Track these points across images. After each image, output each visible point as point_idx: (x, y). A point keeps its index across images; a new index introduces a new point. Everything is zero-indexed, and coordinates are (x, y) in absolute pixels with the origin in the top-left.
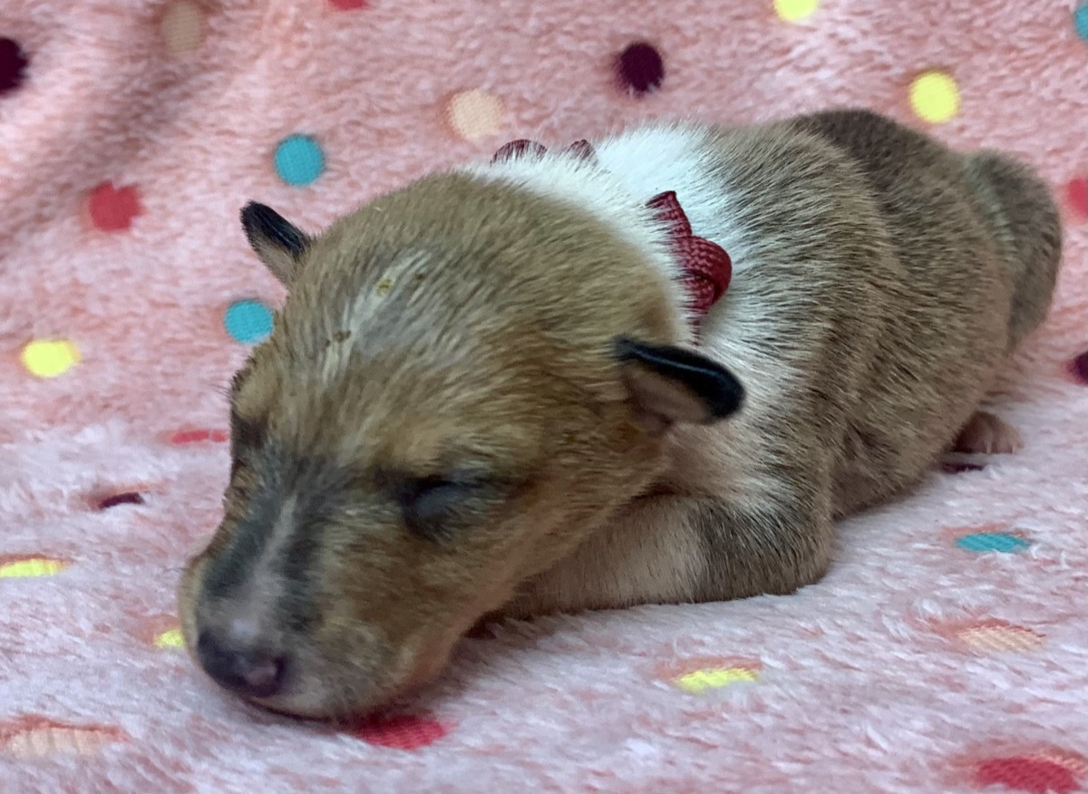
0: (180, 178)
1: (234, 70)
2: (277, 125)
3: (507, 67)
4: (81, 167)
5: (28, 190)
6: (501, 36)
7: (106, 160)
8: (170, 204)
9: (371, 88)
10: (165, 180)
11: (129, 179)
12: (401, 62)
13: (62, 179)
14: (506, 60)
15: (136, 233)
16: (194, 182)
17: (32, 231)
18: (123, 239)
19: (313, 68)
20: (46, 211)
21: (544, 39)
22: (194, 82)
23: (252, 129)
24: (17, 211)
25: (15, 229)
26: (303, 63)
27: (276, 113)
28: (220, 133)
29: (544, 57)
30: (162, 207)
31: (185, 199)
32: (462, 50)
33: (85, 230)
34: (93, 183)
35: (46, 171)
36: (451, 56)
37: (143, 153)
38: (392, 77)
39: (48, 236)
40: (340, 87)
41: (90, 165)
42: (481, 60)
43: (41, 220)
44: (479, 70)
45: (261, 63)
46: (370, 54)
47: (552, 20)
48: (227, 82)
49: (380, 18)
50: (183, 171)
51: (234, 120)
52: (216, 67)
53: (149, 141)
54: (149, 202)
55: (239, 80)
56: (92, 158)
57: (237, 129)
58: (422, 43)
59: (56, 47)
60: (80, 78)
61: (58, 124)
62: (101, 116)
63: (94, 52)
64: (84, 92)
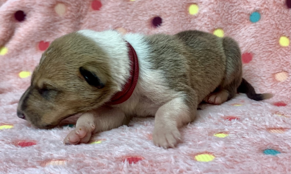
4: (36, 37)
5: (24, 41)
7: (42, 36)
9: (99, 27)
12: (105, 22)
13: (32, 39)
14: (127, 21)
17: (26, 50)
20: (28, 46)
21: (135, 17)
22: (63, 21)
24: (22, 45)
25: (22, 49)
29: (135, 20)
32: (118, 19)
33: (37, 50)
34: (39, 41)
35: (29, 38)
36: (115, 20)
37: (51, 35)
38: (103, 25)
39: (29, 51)
41: (38, 37)
43: (27, 48)
44: (121, 24)
47: (137, 13)
49: (102, 12)
53: (52, 33)
56: (38, 36)
58: (110, 18)
59: (31, 13)
60: (36, 19)
61: (31, 29)
62: (40, 27)
63: (39, 14)
64: (36, 22)
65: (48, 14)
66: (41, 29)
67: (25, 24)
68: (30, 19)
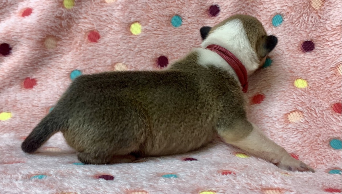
0: (47, 77)
1: (64, 54)
2: (72, 67)
3: (129, 58)
4: (22, 74)
5: (8, 78)
6: (129, 51)
7: (28, 72)
8: (43, 83)
9: (96, 60)
10: (43, 78)
11: (34, 77)
12: (104, 55)
13: (17, 76)
14: (129, 57)
15: (34, 89)
16: (50, 78)
17: (8, 87)
18: (30, 91)
19: (82, 55)
20: (12, 83)
21: (139, 53)
22: (53, 56)
23: (66, 68)
24: (5, 82)
25: (4, 87)
26: (80, 54)
27: (72, 64)
28: (58, 68)
30: (41, 84)
31: (47, 82)
32: (119, 54)
33: (21, 88)
34: (25, 77)
35: (13, 74)
36: (116, 55)
37: (38, 71)
38: (101, 59)
39: (12, 88)
40: (88, 60)
41: (24, 73)
42: (123, 56)
43: (10, 85)
44: (122, 58)
45: (70, 53)
46: (96, 53)
47: (141, 49)
48: (62, 57)
49: (100, 45)
50: (48, 76)
51: (62, 65)
52: (59, 53)
53: (40, 69)
54: (38, 83)
55: (65, 56)
57: (62, 67)
58: (110, 51)
59: (18, 46)
60: (22, 54)
61: (16, 64)
62: (27, 63)
63: (26, 48)
64: (23, 57)
65: (37, 48)
66: (27, 64)
67: (10, 58)
68: (16, 53)
